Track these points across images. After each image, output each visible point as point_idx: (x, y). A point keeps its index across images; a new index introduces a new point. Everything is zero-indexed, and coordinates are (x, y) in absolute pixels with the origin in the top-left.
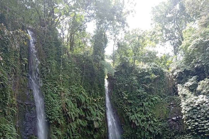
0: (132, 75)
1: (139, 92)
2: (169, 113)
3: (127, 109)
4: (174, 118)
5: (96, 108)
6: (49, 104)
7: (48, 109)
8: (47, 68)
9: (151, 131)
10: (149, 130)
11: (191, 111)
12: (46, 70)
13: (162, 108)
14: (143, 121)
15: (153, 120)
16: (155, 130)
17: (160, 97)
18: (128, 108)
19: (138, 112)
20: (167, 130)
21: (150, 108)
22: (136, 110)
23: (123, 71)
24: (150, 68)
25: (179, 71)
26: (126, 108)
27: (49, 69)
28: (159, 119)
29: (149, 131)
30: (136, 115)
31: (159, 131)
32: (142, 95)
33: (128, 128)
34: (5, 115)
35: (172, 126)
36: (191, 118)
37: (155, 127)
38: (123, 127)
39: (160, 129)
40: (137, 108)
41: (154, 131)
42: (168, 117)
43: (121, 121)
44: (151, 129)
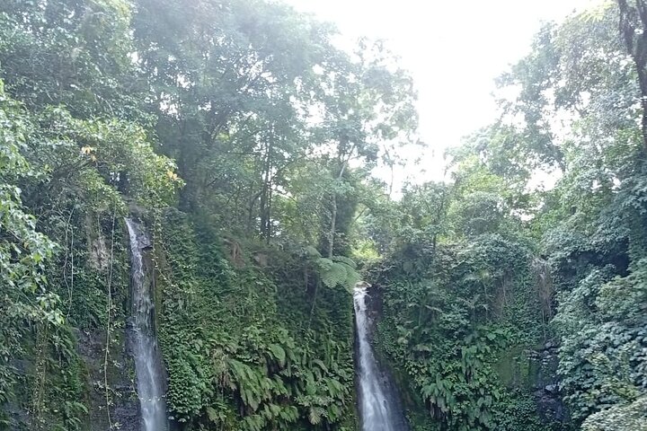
0: (430, 277)
1: (447, 322)
2: (537, 373)
3: (416, 367)
4: (549, 388)
5: (322, 371)
6: (178, 380)
7: (176, 392)
8: (176, 300)
9: (487, 425)
10: (481, 422)
11: (579, 369)
12: (173, 305)
13: (517, 360)
14: (460, 398)
15: (491, 394)
16: (498, 423)
17: (515, 328)
18: (419, 366)
19: (447, 374)
20: (531, 422)
21: (482, 361)
22: (441, 369)
23: (407, 266)
24: (484, 251)
25: (559, 254)
26: (414, 366)
27: (180, 302)
28: (509, 390)
29: (483, 425)
30: (440, 383)
31: (508, 423)
32: (457, 329)
33: (424, 418)
34: (65, 417)
35: (545, 409)
36: (579, 388)
37: (499, 413)
38: (408, 416)
39: (511, 419)
40: (443, 364)
41: (495, 425)
42: (534, 385)
43: (403, 401)
44: (486, 420)
